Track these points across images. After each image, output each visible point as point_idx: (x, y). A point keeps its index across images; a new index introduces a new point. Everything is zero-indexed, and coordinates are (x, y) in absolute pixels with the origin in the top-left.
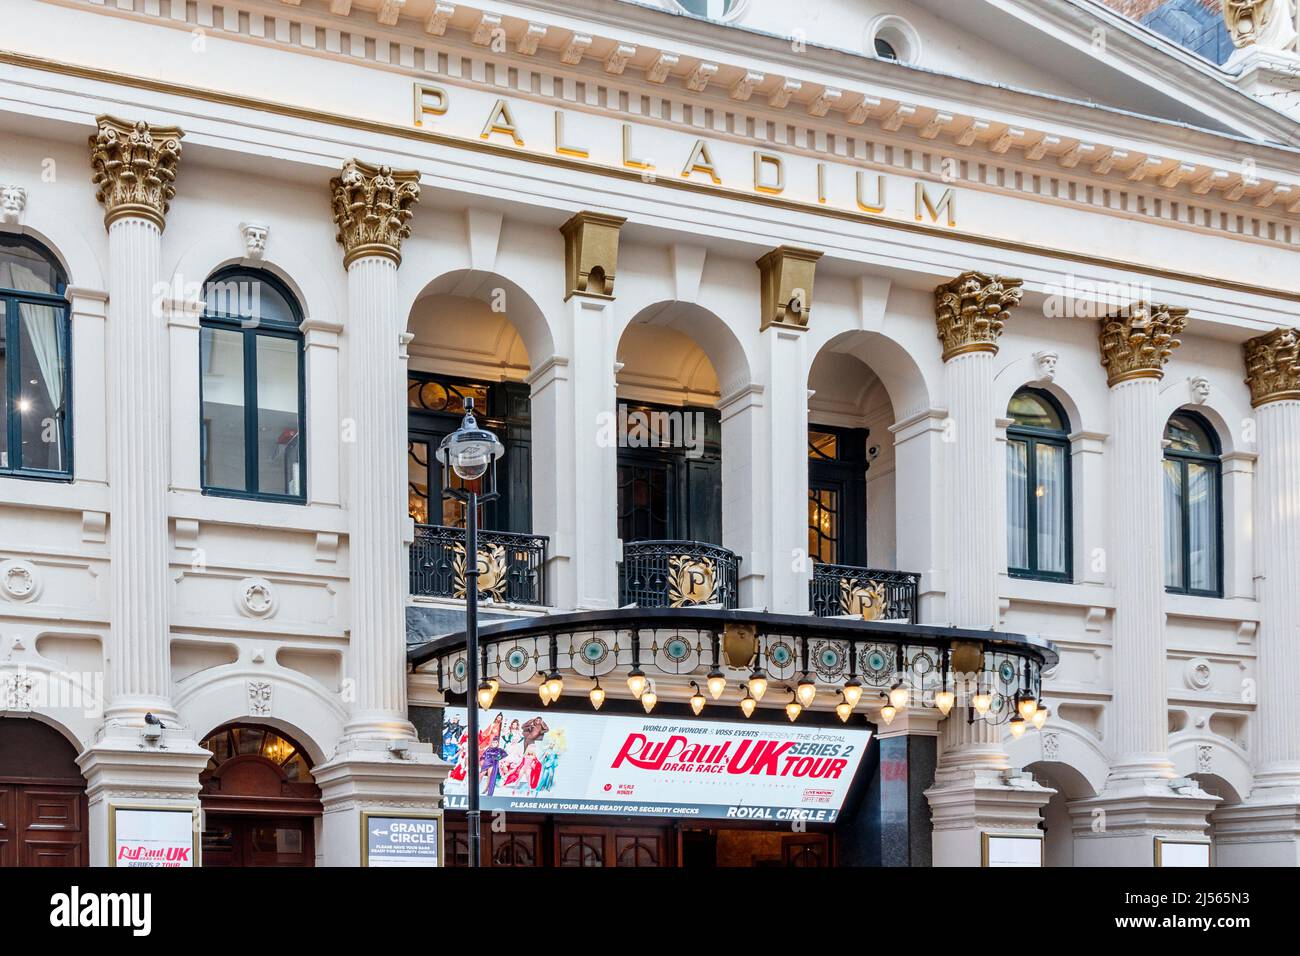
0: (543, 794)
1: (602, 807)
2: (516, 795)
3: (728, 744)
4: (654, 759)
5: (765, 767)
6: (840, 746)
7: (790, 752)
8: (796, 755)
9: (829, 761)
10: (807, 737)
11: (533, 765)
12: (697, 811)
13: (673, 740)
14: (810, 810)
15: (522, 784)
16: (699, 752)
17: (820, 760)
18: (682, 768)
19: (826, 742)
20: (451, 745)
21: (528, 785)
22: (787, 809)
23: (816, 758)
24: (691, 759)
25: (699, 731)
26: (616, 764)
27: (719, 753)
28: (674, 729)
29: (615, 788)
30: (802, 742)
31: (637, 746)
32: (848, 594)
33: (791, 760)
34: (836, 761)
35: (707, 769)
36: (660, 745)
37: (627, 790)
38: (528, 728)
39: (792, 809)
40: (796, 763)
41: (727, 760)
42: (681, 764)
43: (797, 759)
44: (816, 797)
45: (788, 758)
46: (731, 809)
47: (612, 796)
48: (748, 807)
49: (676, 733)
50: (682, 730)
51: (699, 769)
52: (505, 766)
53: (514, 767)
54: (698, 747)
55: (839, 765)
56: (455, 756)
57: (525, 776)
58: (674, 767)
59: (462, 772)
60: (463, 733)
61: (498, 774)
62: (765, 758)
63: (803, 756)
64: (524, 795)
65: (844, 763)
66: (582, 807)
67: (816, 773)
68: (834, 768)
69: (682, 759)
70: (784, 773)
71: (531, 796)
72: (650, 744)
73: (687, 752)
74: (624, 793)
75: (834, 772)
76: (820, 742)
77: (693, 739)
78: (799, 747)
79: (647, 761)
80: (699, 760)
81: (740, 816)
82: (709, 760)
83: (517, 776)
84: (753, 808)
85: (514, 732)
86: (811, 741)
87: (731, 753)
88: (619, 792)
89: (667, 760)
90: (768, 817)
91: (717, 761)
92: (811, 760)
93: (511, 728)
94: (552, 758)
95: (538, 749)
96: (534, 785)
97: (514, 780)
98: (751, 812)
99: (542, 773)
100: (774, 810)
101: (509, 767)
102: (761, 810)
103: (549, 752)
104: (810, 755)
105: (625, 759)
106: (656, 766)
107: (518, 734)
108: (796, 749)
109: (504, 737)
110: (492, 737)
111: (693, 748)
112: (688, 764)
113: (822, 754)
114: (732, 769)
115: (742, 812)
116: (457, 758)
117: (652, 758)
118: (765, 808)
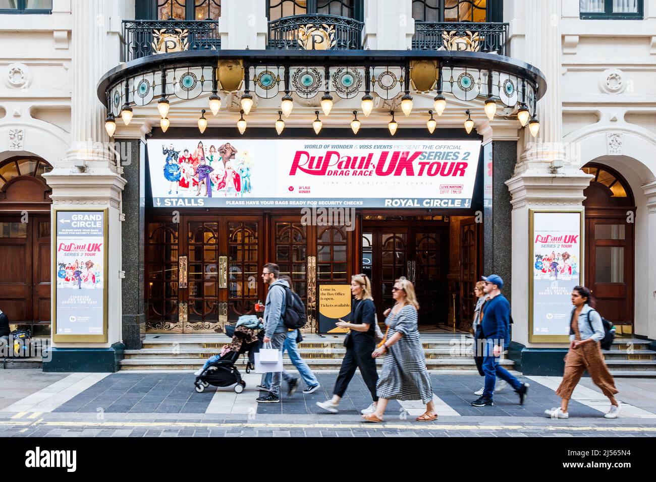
0: (246, 195)
1: (291, 203)
2: (227, 196)
3: (371, 155)
4: (320, 168)
5: (404, 171)
6: (459, 153)
7: (420, 159)
8: (425, 161)
9: (453, 164)
10: (431, 147)
11: (234, 176)
12: (361, 203)
13: (329, 155)
14: (448, 199)
15: (230, 188)
16: (351, 162)
17: (445, 164)
18: (342, 173)
19: (447, 150)
20: (173, 165)
21: (234, 189)
22: (430, 199)
23: (442, 162)
24: (346, 167)
25: (347, 147)
26: (293, 172)
27: (366, 162)
28: (328, 146)
29: (296, 189)
30: (428, 150)
31: (303, 160)
32: (448, 41)
33: (423, 165)
34: (459, 164)
35: (361, 173)
36: (320, 158)
37: (306, 190)
38: (222, 151)
39: (434, 199)
40: (427, 167)
41: (374, 166)
42: (340, 171)
43: (428, 163)
44: (450, 190)
45: (420, 163)
46: (387, 201)
47: (295, 194)
48: (399, 199)
49: (330, 149)
50: (333, 147)
51: (355, 173)
52: (214, 177)
53: (221, 177)
54: (349, 158)
55: (461, 166)
56: (179, 171)
57: (230, 182)
58: (336, 173)
59: (186, 182)
60: (179, 156)
61: (211, 182)
62: (403, 165)
63: (431, 162)
64: (234, 196)
65: (465, 165)
66: (277, 203)
67: (446, 172)
68: (459, 169)
69: (339, 167)
70: (420, 174)
71: (238, 196)
72: (313, 158)
73: (341, 163)
74: (304, 192)
75: (459, 172)
76: (442, 150)
77: (345, 153)
78: (427, 155)
79: (314, 169)
80: (353, 167)
81: (395, 206)
82: (360, 167)
83: (225, 183)
84: (404, 199)
85: (213, 154)
86: (435, 151)
87: (375, 161)
88: (300, 192)
89: (329, 169)
90: (417, 205)
91: (367, 167)
92: (439, 164)
93: (210, 151)
94: (245, 170)
95: (233, 164)
96: (238, 189)
97: (224, 186)
98: (403, 203)
99: (241, 181)
100: (420, 201)
101: (217, 177)
102: (410, 201)
103: (242, 166)
104: (437, 160)
105: (298, 169)
106: (322, 173)
107: (217, 155)
108: (425, 157)
109: (207, 158)
110: (200, 158)
111: (345, 159)
112: (345, 170)
113: (446, 159)
114: (379, 172)
115: (396, 203)
116: (180, 173)
117: (318, 166)
118: (413, 200)
